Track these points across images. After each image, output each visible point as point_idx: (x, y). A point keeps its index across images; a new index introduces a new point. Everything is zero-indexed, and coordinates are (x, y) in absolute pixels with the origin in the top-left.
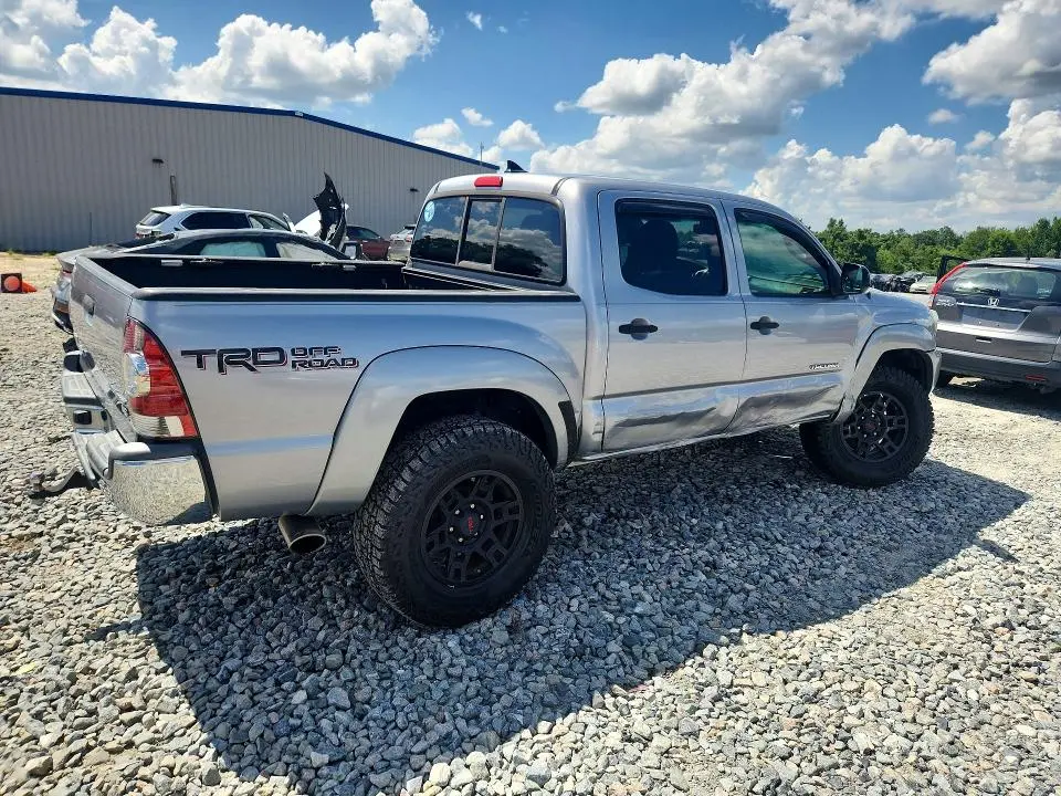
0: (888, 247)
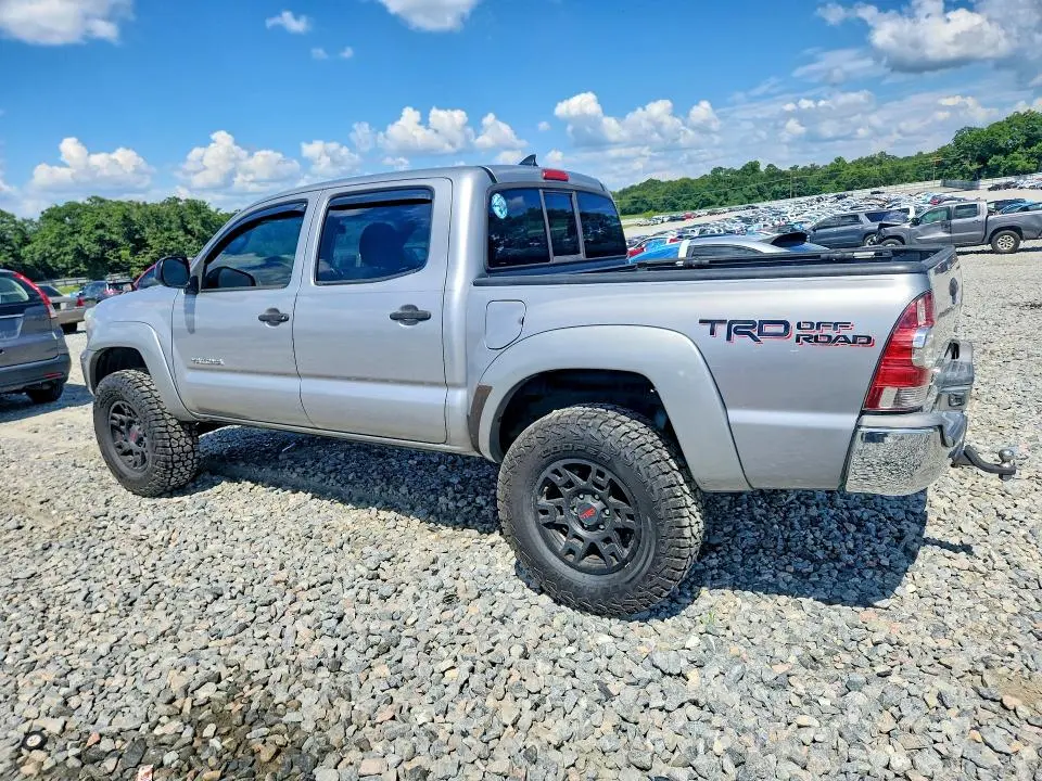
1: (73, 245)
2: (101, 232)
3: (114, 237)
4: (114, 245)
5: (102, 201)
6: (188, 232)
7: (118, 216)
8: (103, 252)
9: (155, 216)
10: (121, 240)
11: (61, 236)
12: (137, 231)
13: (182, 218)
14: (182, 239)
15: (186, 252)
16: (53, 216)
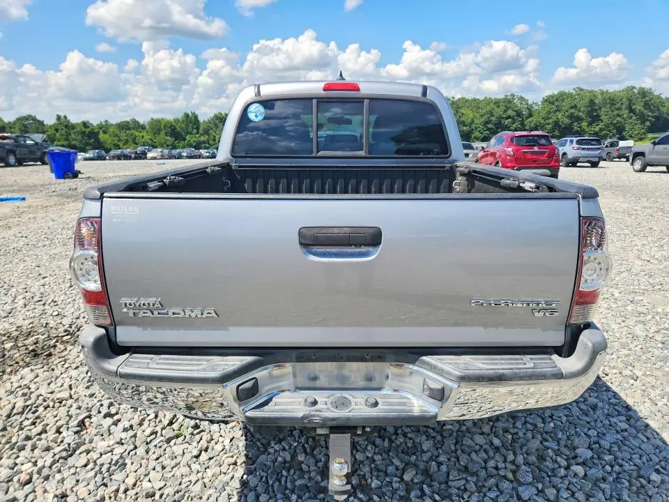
0: (105, 132)
1: (554, 118)
2: (573, 110)
3: (581, 114)
4: (579, 119)
5: (581, 90)
6: (631, 110)
7: (587, 100)
8: (572, 123)
9: (612, 101)
10: (584, 116)
11: (549, 113)
12: (596, 110)
13: (630, 101)
14: (625, 116)
15: (626, 125)
16: (549, 101)
